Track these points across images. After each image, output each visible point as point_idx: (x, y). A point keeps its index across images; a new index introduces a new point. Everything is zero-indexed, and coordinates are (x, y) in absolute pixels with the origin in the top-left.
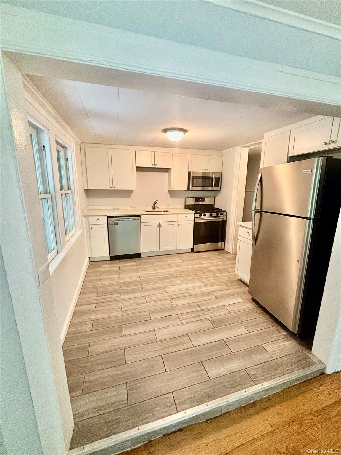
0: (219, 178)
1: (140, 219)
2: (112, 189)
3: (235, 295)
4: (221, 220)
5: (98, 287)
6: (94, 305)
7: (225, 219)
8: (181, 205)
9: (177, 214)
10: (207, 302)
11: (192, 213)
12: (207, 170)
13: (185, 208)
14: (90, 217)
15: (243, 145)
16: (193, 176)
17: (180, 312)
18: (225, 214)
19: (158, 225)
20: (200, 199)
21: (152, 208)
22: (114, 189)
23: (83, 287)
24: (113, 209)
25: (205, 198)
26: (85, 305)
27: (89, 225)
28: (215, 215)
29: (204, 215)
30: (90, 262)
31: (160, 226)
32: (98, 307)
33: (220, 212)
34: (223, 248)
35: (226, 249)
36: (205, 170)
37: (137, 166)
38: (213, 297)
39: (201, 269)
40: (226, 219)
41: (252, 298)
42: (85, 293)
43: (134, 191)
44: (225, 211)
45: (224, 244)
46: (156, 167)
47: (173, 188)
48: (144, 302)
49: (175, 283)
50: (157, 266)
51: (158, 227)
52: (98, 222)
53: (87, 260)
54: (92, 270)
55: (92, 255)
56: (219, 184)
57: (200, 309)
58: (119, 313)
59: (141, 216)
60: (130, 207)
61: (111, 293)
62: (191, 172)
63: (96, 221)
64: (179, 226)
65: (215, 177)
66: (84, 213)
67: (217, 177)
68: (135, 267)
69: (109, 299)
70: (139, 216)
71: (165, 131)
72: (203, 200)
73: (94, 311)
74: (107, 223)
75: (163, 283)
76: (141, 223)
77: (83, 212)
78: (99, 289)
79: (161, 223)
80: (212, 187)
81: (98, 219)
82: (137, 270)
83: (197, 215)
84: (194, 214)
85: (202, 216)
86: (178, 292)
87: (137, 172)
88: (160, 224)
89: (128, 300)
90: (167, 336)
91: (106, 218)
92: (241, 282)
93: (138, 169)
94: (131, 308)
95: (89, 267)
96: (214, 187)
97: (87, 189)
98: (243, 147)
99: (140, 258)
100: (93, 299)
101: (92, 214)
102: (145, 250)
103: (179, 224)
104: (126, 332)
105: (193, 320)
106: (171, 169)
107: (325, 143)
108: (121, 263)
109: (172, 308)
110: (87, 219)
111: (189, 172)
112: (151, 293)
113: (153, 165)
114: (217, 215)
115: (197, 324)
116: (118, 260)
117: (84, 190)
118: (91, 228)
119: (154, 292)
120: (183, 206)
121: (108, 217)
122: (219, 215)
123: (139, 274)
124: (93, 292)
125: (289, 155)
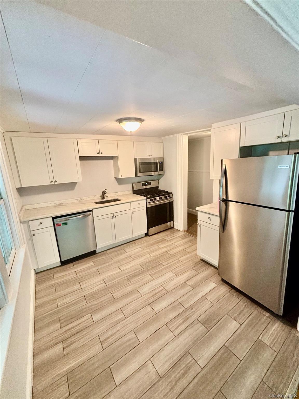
0: (162, 162)
1: (92, 214)
2: (53, 183)
3: (206, 279)
4: (168, 202)
5: (58, 312)
6: (60, 346)
7: (171, 201)
8: (129, 191)
9: (130, 202)
10: (186, 296)
11: (144, 200)
12: (151, 155)
13: (133, 193)
14: (29, 222)
15: (184, 133)
16: (139, 163)
17: (167, 320)
18: (171, 195)
19: (112, 217)
20: (147, 183)
21: (100, 198)
22: (56, 183)
23: (36, 319)
24: (55, 205)
25: (150, 182)
26: (47, 349)
27: (30, 231)
28: (164, 197)
29: (155, 199)
30: (36, 273)
31: (114, 217)
32: (67, 347)
33: (168, 194)
34: (172, 226)
35: (175, 227)
36: (149, 156)
37: (80, 156)
38: (189, 288)
39: (163, 255)
40: (173, 200)
41: (221, 279)
42: (41, 328)
43: (78, 183)
44: (171, 193)
45: (173, 223)
46: (101, 155)
47: (122, 176)
48: (122, 318)
49: (145, 280)
50: (118, 262)
51: (112, 218)
52: (42, 226)
53: (33, 273)
54: (43, 286)
55: (38, 265)
56: (162, 169)
57: (183, 309)
58: (98, 348)
59: (93, 210)
60: (76, 199)
61: (77, 316)
62: (138, 159)
63: (39, 225)
64: (133, 214)
65: (159, 162)
66: (21, 218)
67: (161, 162)
68: (95, 269)
69: (78, 328)
70: (91, 211)
71: (120, 121)
72: (149, 184)
73: (64, 356)
74: (53, 225)
75: (133, 284)
76: (94, 218)
77: (19, 217)
78: (60, 315)
79: (115, 214)
80: (157, 171)
81: (41, 223)
82: (98, 273)
83: (148, 200)
84: (146, 199)
85: (153, 201)
86: (154, 292)
87: (81, 161)
88: (114, 216)
89: (102, 320)
90: (168, 364)
91: (51, 219)
92: (204, 263)
93: (82, 158)
94: (110, 333)
95: (38, 282)
96: (159, 171)
97: (20, 187)
98: (184, 134)
99: (96, 255)
100: (56, 334)
101: (33, 218)
102: (101, 245)
103: (133, 212)
104: (118, 379)
105: (183, 327)
106: (117, 156)
107: (278, 136)
108: (75, 266)
109: (156, 317)
110: (26, 225)
111: (135, 159)
112: (125, 301)
113: (98, 154)
114: (166, 197)
115: (190, 331)
116: (71, 263)
117: (16, 188)
118: (34, 235)
119: (129, 299)
120: (131, 192)
121: (54, 218)
122: (167, 197)
123: (101, 277)
124: (54, 322)
125: (241, 146)
